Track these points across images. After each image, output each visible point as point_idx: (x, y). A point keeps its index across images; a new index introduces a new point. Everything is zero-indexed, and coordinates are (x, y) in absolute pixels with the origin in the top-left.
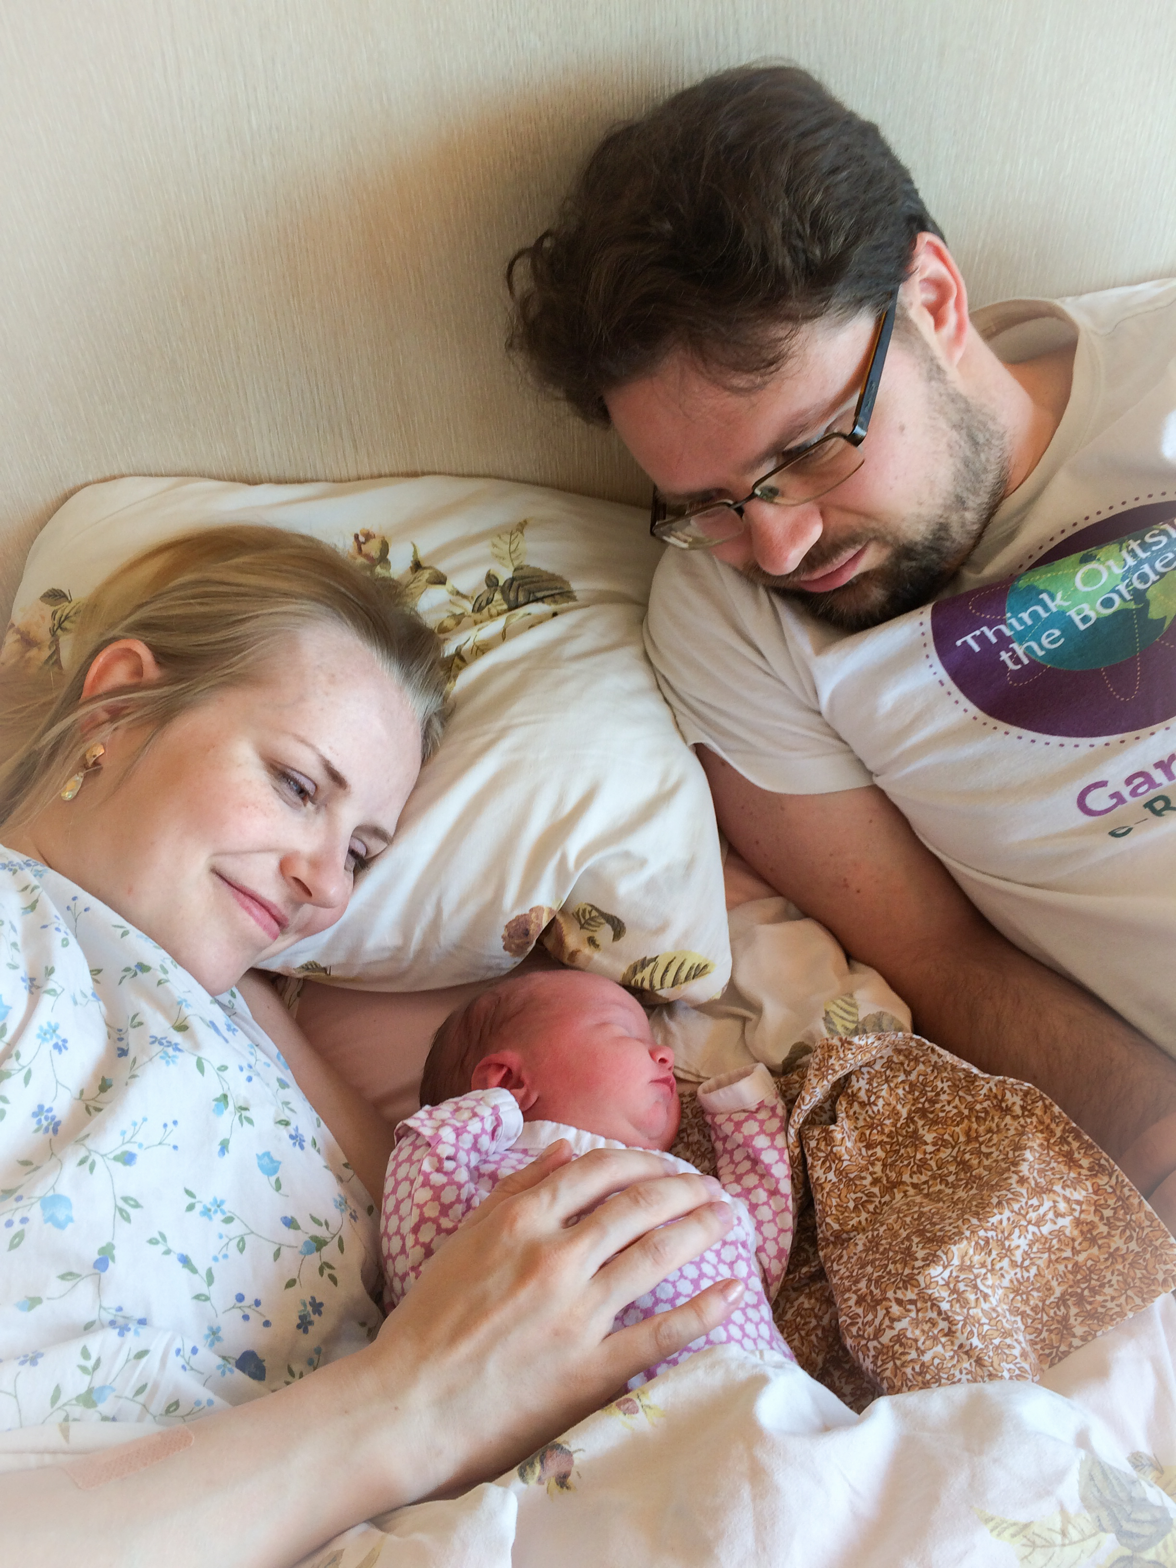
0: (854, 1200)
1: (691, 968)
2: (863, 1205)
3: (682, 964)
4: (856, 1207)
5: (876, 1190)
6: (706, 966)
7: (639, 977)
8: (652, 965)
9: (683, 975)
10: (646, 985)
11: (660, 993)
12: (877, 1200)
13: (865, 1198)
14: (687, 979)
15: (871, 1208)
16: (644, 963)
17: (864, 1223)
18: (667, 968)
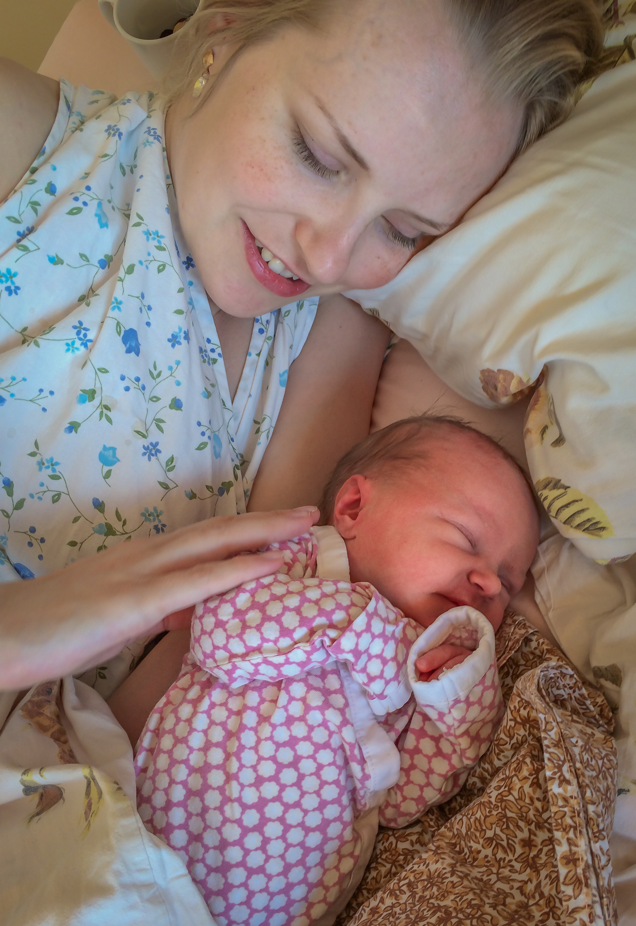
0: (495, 834)
1: (589, 520)
2: (497, 844)
3: (583, 511)
4: (491, 840)
5: (519, 850)
6: (603, 528)
7: (545, 493)
8: (561, 491)
9: (578, 520)
10: (546, 504)
11: (553, 520)
12: (511, 857)
13: (505, 843)
14: (578, 526)
15: (500, 855)
16: (556, 484)
17: (481, 856)
18: (569, 504)
